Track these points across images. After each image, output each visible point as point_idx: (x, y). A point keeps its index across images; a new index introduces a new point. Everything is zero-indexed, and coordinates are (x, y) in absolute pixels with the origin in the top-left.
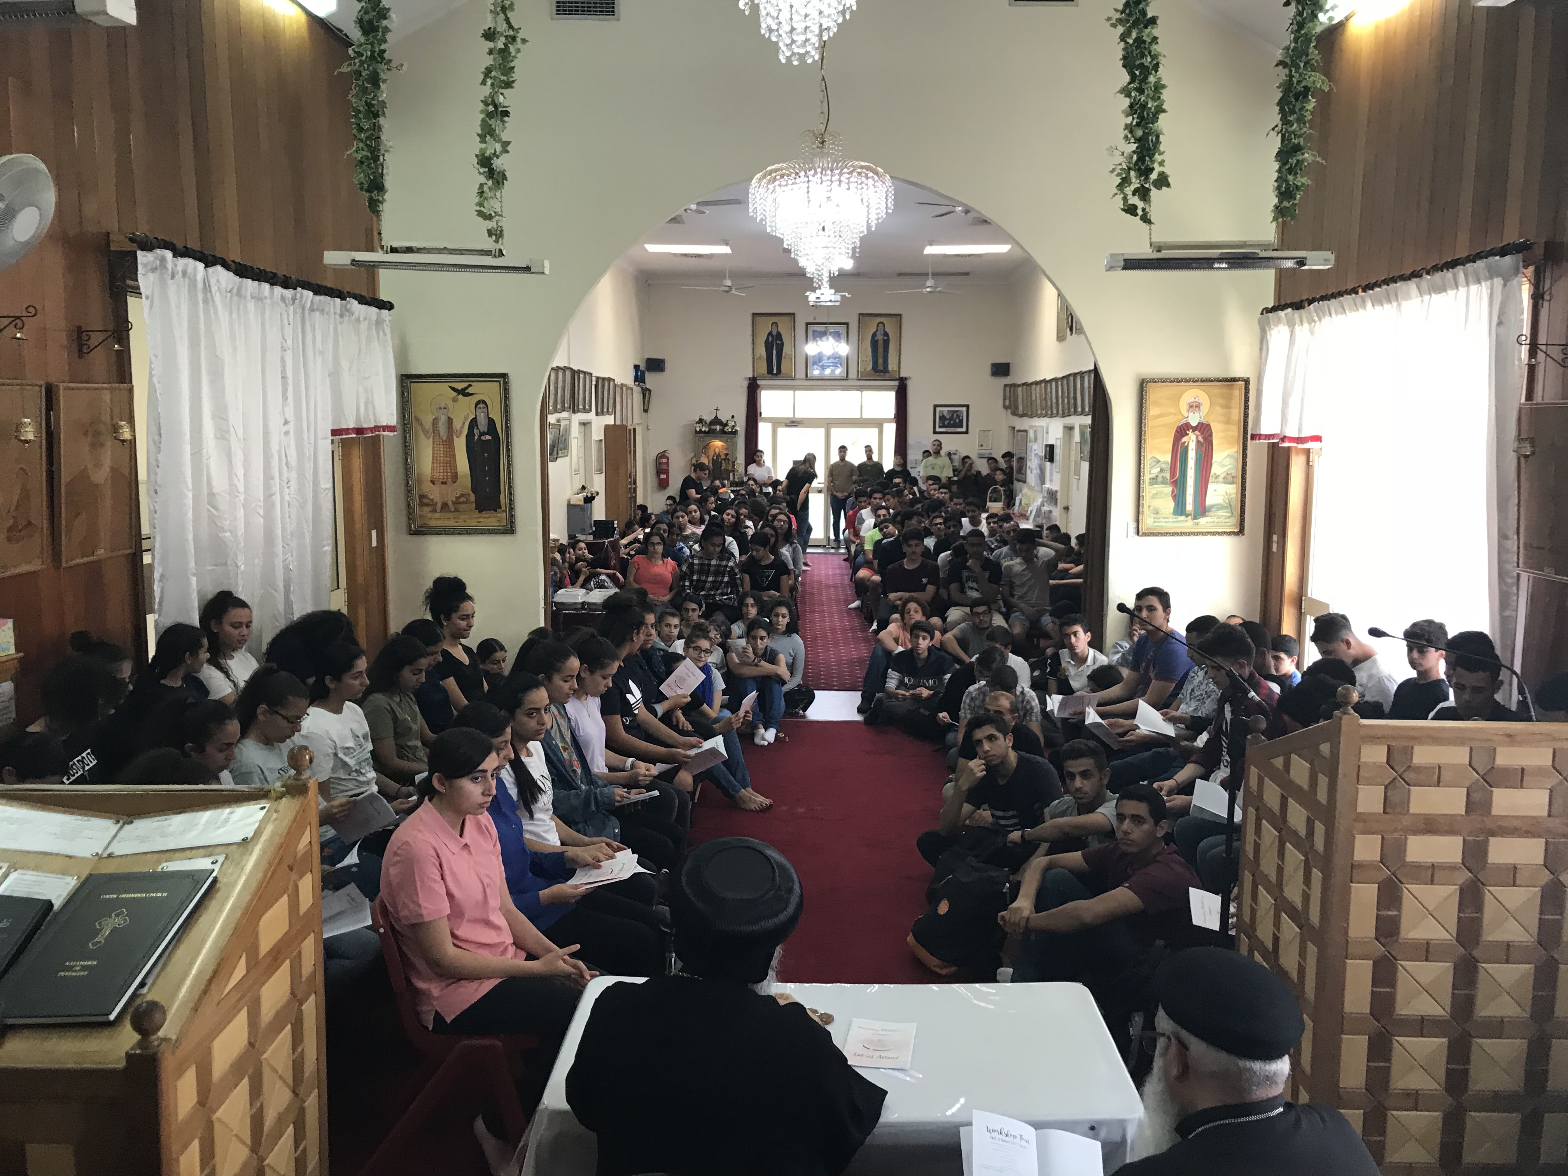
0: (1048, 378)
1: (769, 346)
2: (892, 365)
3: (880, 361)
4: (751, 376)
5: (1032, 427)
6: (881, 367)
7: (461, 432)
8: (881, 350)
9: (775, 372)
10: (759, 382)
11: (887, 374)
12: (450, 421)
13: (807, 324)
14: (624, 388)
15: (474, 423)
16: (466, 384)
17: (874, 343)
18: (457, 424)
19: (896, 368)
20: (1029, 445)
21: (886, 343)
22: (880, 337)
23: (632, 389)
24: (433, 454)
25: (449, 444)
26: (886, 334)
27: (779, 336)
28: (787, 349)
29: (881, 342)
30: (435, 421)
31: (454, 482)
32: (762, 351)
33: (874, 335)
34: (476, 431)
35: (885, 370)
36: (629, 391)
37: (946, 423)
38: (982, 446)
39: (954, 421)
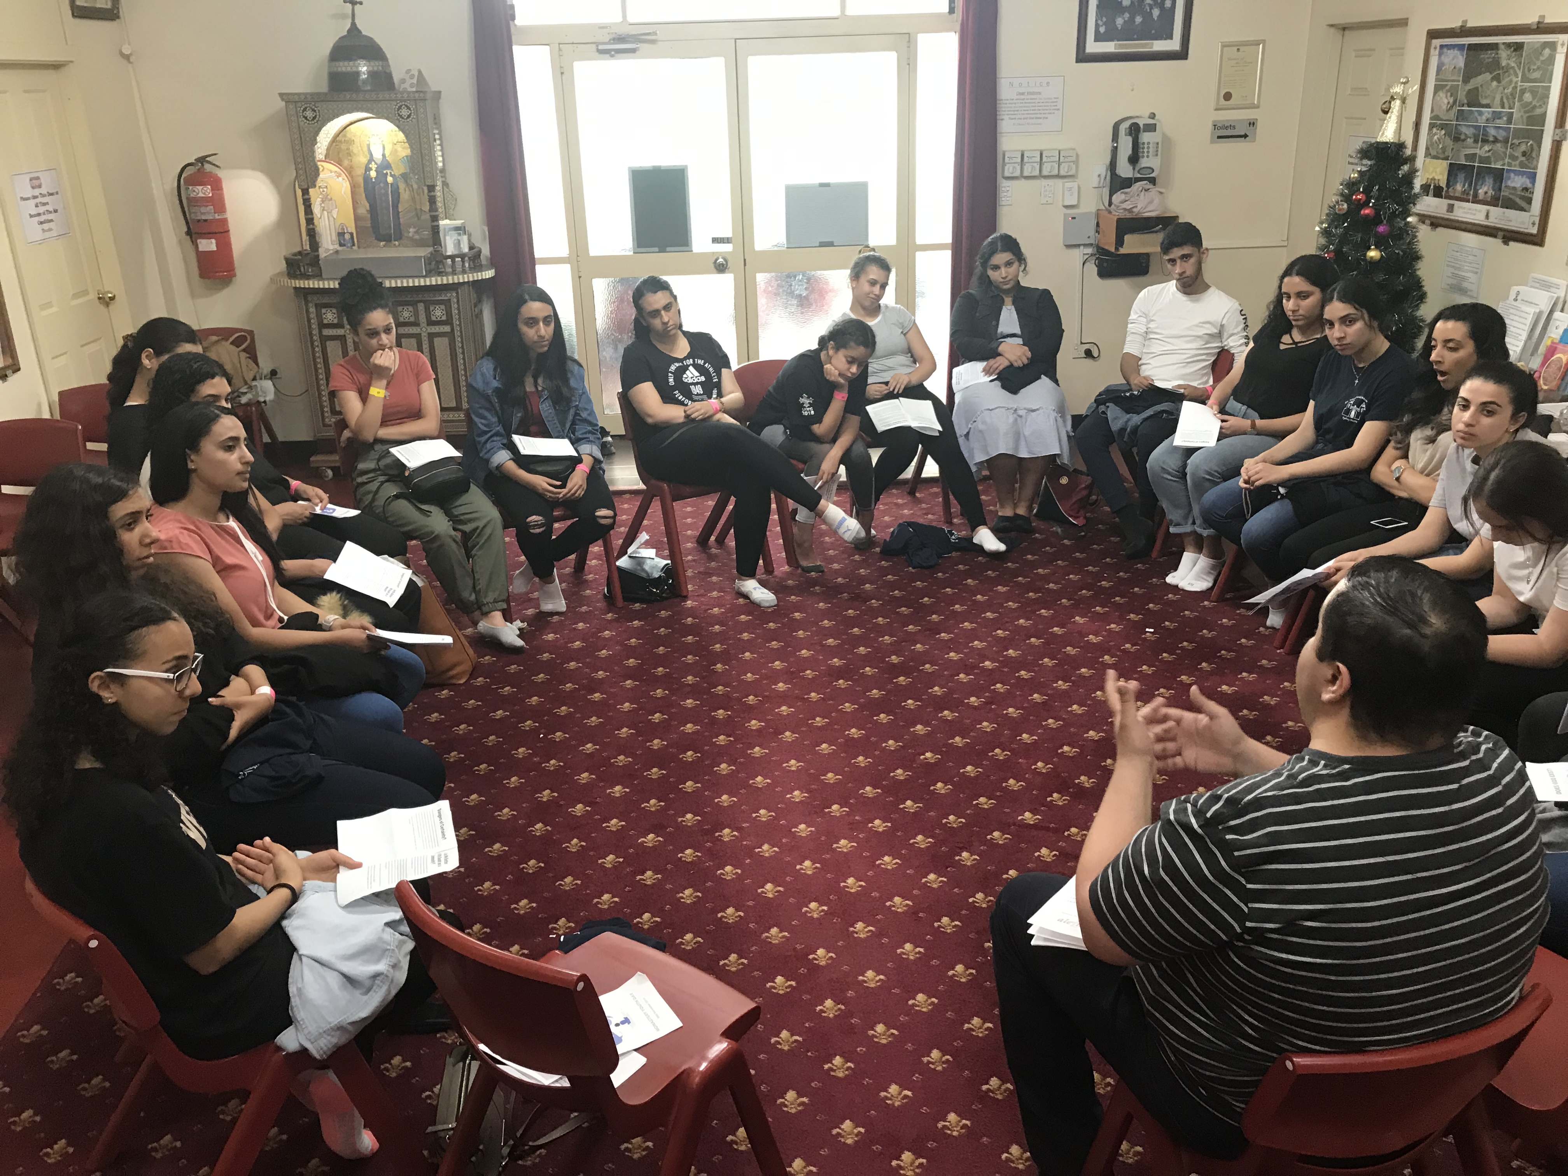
37: (1119, 21)
38: (1228, 96)
39: (1148, 16)
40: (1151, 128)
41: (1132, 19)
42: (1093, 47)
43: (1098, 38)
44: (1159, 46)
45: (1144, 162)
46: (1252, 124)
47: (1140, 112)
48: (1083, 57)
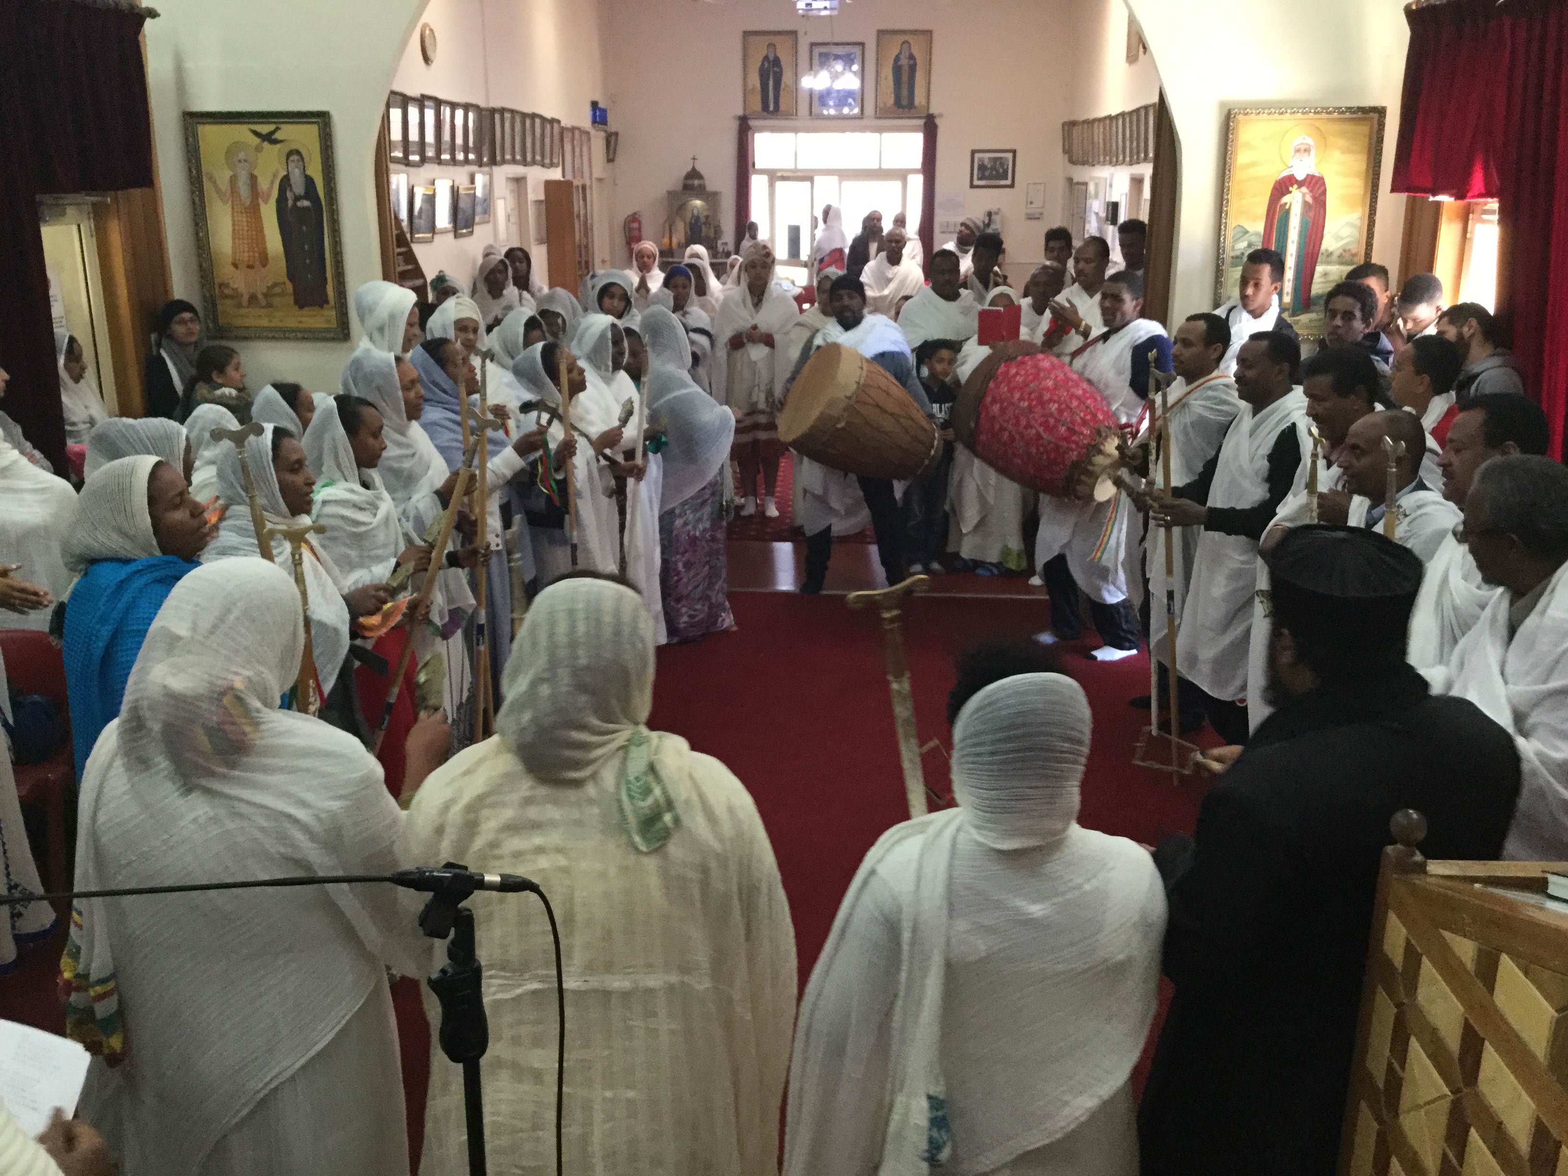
0: (1113, 114)
1: (764, 76)
2: (919, 98)
3: (905, 92)
4: (740, 112)
5: (1092, 179)
6: (905, 102)
7: (269, 196)
8: (905, 78)
9: (771, 108)
10: (752, 123)
11: (913, 111)
12: (253, 179)
13: (813, 45)
14: (577, 132)
15: (285, 183)
16: (272, 127)
17: (897, 70)
18: (263, 184)
19: (924, 102)
20: (1089, 202)
21: (913, 69)
22: (904, 62)
23: (588, 133)
24: (233, 225)
25: (253, 211)
26: (912, 57)
27: (777, 62)
28: (787, 78)
29: (906, 68)
30: (233, 180)
31: (264, 266)
32: (755, 81)
33: (897, 59)
34: (289, 195)
35: (911, 105)
36: (584, 138)
37: (987, 174)
38: (1031, 203)
39: (997, 171)
40: (997, 213)
41: (991, 174)
42: (976, 182)
43: (979, 179)
44: (1003, 182)
45: (993, 227)
46: (1041, 214)
47: (994, 208)
48: (972, 186)
